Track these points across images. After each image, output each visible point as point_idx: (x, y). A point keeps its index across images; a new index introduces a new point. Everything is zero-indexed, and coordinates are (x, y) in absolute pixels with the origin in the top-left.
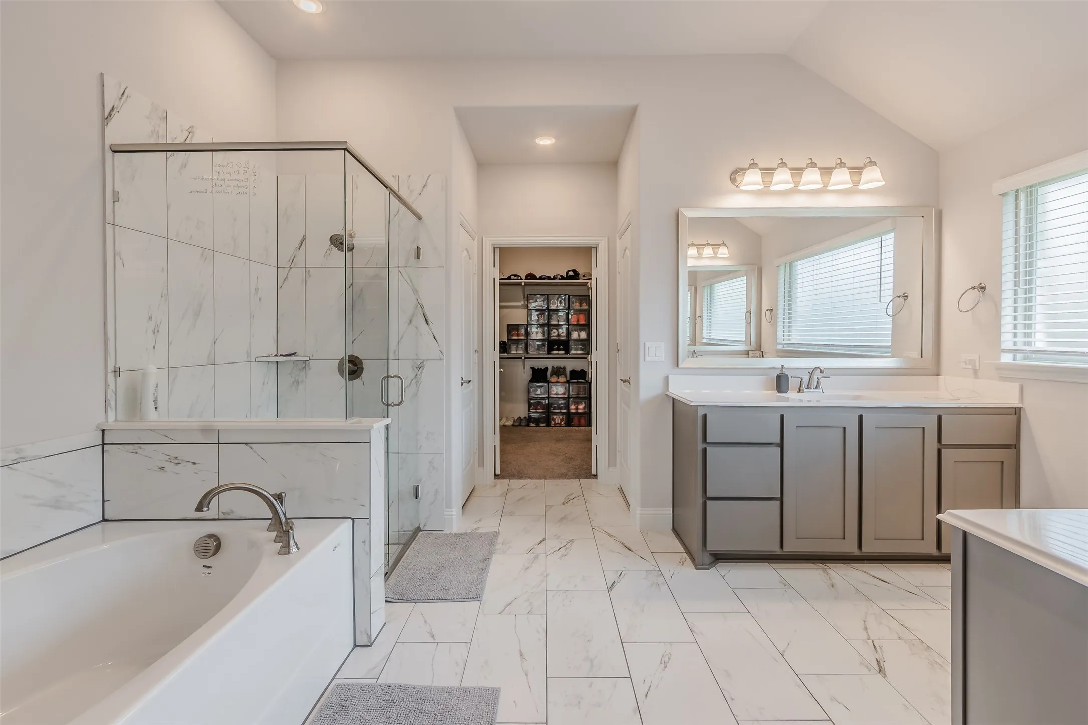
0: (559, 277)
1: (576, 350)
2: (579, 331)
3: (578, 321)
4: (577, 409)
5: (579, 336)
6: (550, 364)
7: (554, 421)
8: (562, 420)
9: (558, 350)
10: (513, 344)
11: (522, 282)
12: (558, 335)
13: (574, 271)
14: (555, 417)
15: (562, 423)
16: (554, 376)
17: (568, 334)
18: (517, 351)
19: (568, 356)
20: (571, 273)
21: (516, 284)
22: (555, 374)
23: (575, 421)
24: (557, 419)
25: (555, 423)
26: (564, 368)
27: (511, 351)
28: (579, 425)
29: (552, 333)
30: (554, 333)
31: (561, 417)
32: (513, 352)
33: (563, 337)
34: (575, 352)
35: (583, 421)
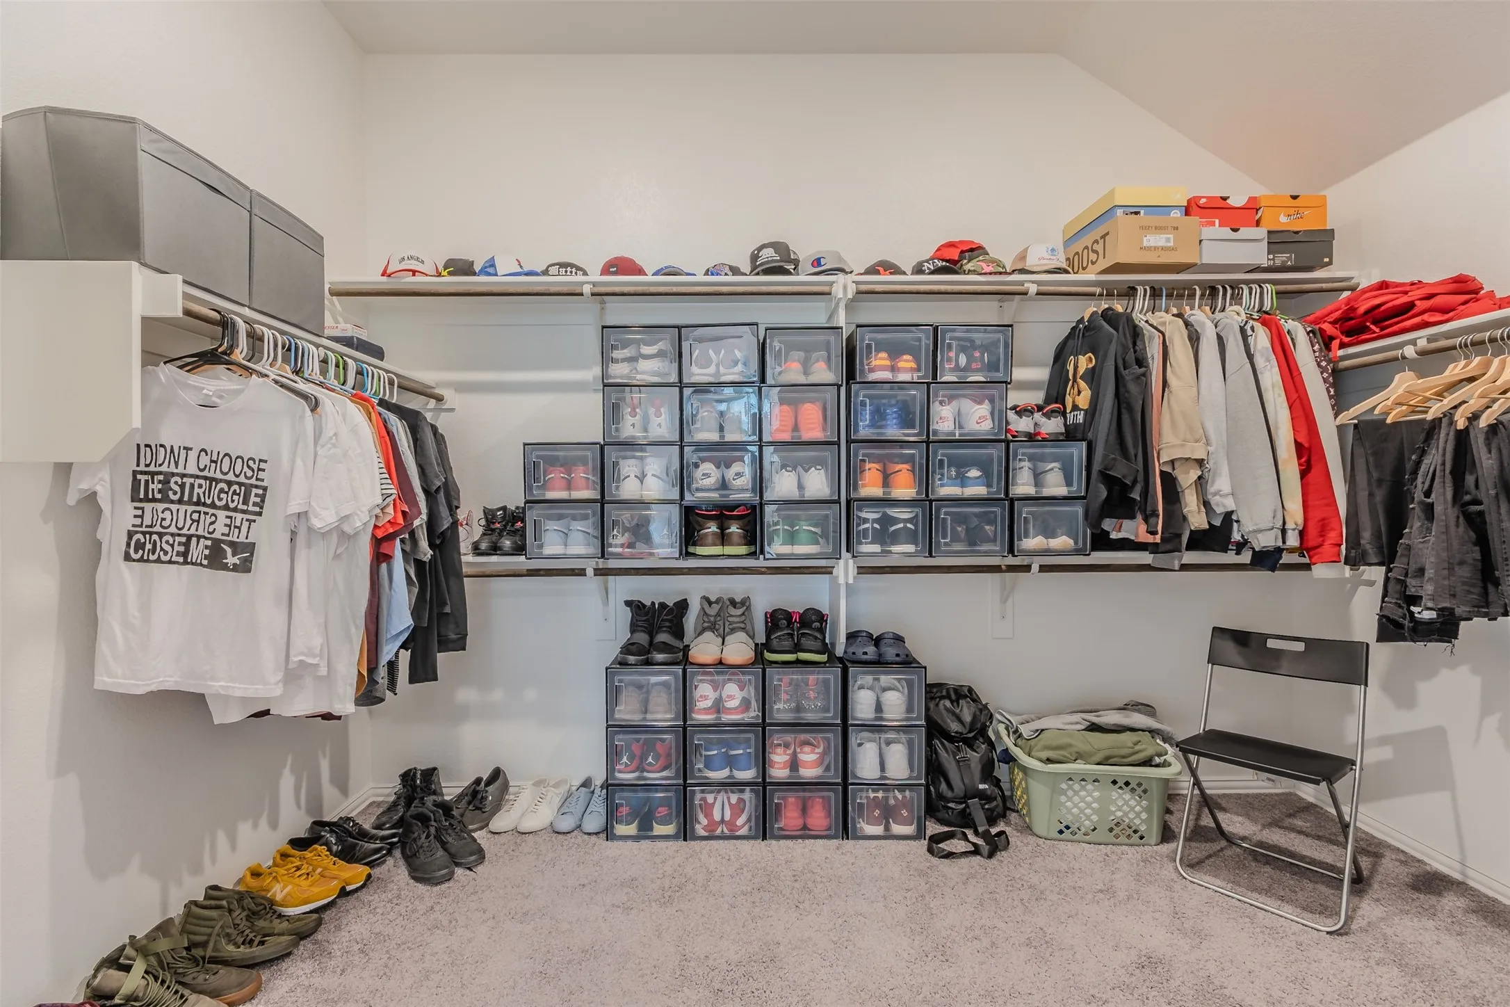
0: (727, 270)
1: (792, 538)
2: (799, 468)
3: (796, 428)
4: (794, 764)
5: (801, 487)
6: (695, 589)
7: (709, 815)
8: (738, 809)
9: (723, 538)
10: (550, 517)
11: (584, 283)
12: (724, 485)
13: (780, 247)
14: (710, 798)
15: (740, 822)
16: (708, 635)
17: (760, 483)
18: (566, 545)
19: (760, 562)
20: (768, 253)
21: (565, 289)
22: (712, 628)
23: (790, 818)
24: (720, 806)
25: (712, 825)
26: (745, 603)
27: (541, 546)
28: (805, 833)
29: (698, 473)
30: (707, 475)
31: (734, 798)
32: (547, 551)
33: (743, 490)
34: (786, 549)
35: (819, 818)
